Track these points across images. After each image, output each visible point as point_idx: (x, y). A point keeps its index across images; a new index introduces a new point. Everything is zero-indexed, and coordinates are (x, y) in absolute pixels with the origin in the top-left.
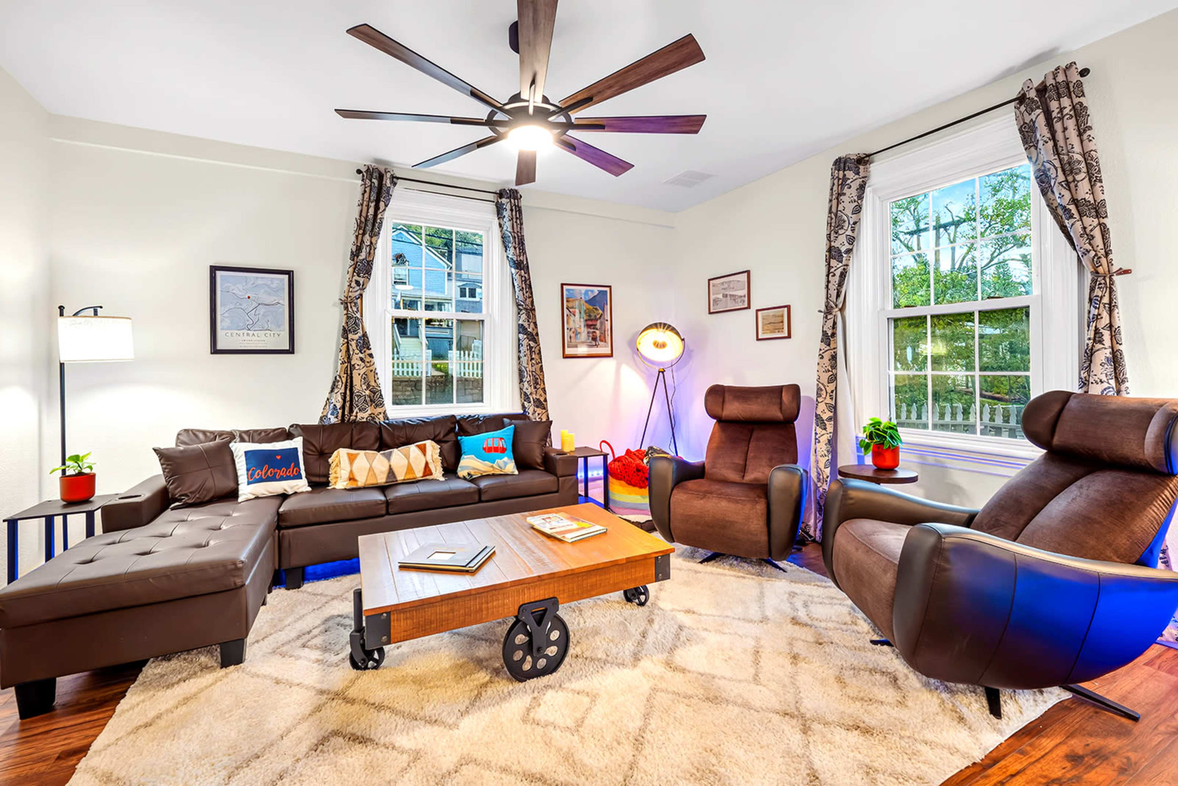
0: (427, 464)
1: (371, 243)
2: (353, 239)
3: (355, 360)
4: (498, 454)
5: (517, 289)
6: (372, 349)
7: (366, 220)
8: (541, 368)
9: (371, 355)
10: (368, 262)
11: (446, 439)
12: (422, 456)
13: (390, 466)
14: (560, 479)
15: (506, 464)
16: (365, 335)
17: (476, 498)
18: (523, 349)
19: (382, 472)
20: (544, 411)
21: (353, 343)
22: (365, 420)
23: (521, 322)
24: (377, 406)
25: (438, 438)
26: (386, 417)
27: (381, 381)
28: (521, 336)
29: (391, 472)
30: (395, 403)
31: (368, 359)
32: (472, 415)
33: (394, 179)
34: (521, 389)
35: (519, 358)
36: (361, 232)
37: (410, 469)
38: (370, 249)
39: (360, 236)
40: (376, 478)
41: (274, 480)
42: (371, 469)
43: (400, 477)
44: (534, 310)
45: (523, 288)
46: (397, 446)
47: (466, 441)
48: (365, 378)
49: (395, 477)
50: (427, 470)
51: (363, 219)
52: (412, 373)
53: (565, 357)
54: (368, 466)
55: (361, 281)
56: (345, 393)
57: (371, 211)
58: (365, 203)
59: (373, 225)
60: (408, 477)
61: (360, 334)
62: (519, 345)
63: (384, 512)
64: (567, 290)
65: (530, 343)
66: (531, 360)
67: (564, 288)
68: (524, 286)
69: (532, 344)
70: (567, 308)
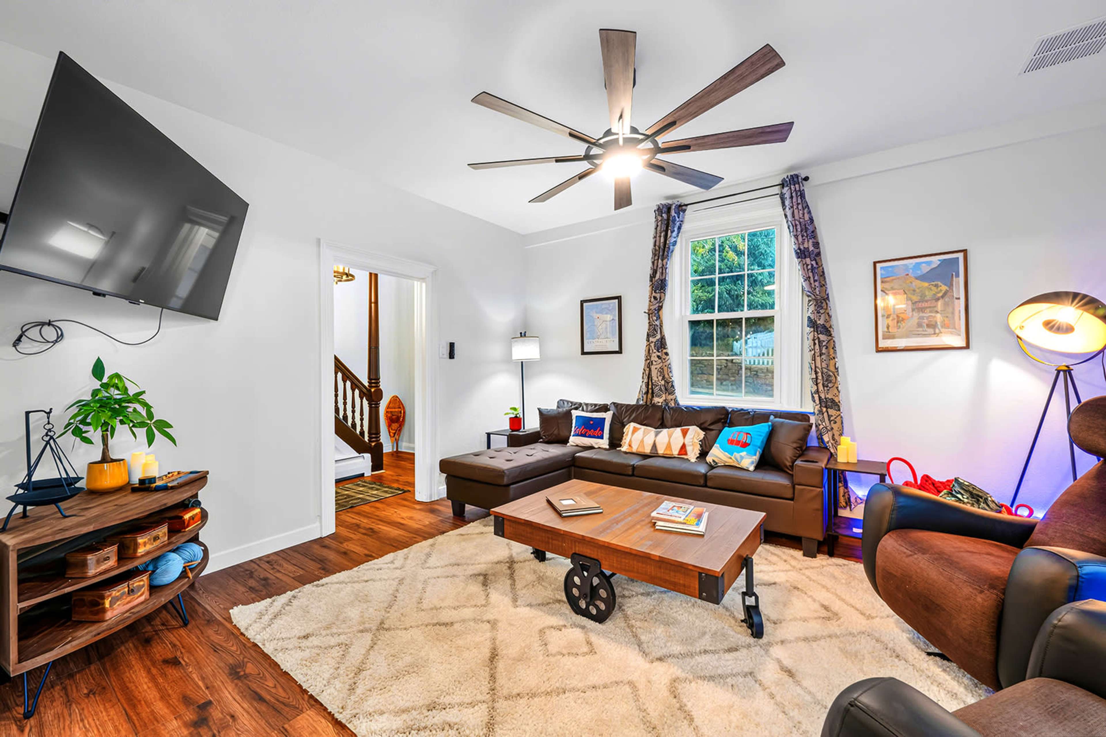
0: (684, 445)
1: (663, 265)
2: (650, 264)
3: (654, 358)
6: (669, 348)
7: (659, 248)
8: (834, 364)
9: (667, 354)
10: (662, 280)
11: (711, 427)
12: (682, 438)
13: (655, 441)
14: (796, 487)
15: (743, 458)
16: (663, 338)
17: (702, 482)
19: (649, 445)
20: (838, 413)
21: (652, 345)
22: (660, 404)
23: (809, 315)
24: (670, 393)
25: (703, 426)
26: (677, 403)
28: (808, 329)
29: (654, 446)
31: (664, 356)
32: (745, 409)
33: (680, 208)
36: (656, 258)
37: (669, 446)
38: (663, 270)
39: (656, 262)
40: (644, 449)
41: (584, 436)
42: (643, 441)
43: (661, 451)
44: (828, 301)
45: (810, 278)
46: (666, 428)
47: (722, 433)
48: (661, 371)
49: (656, 450)
50: (683, 449)
51: (657, 248)
53: (878, 350)
54: (642, 438)
55: (658, 296)
56: (648, 383)
57: (662, 239)
58: (658, 235)
59: (664, 251)
60: (665, 453)
61: (658, 336)
63: (630, 473)
64: (881, 268)
65: (820, 336)
66: (821, 355)
67: (878, 266)
68: (811, 274)
69: (822, 337)
70: (882, 291)
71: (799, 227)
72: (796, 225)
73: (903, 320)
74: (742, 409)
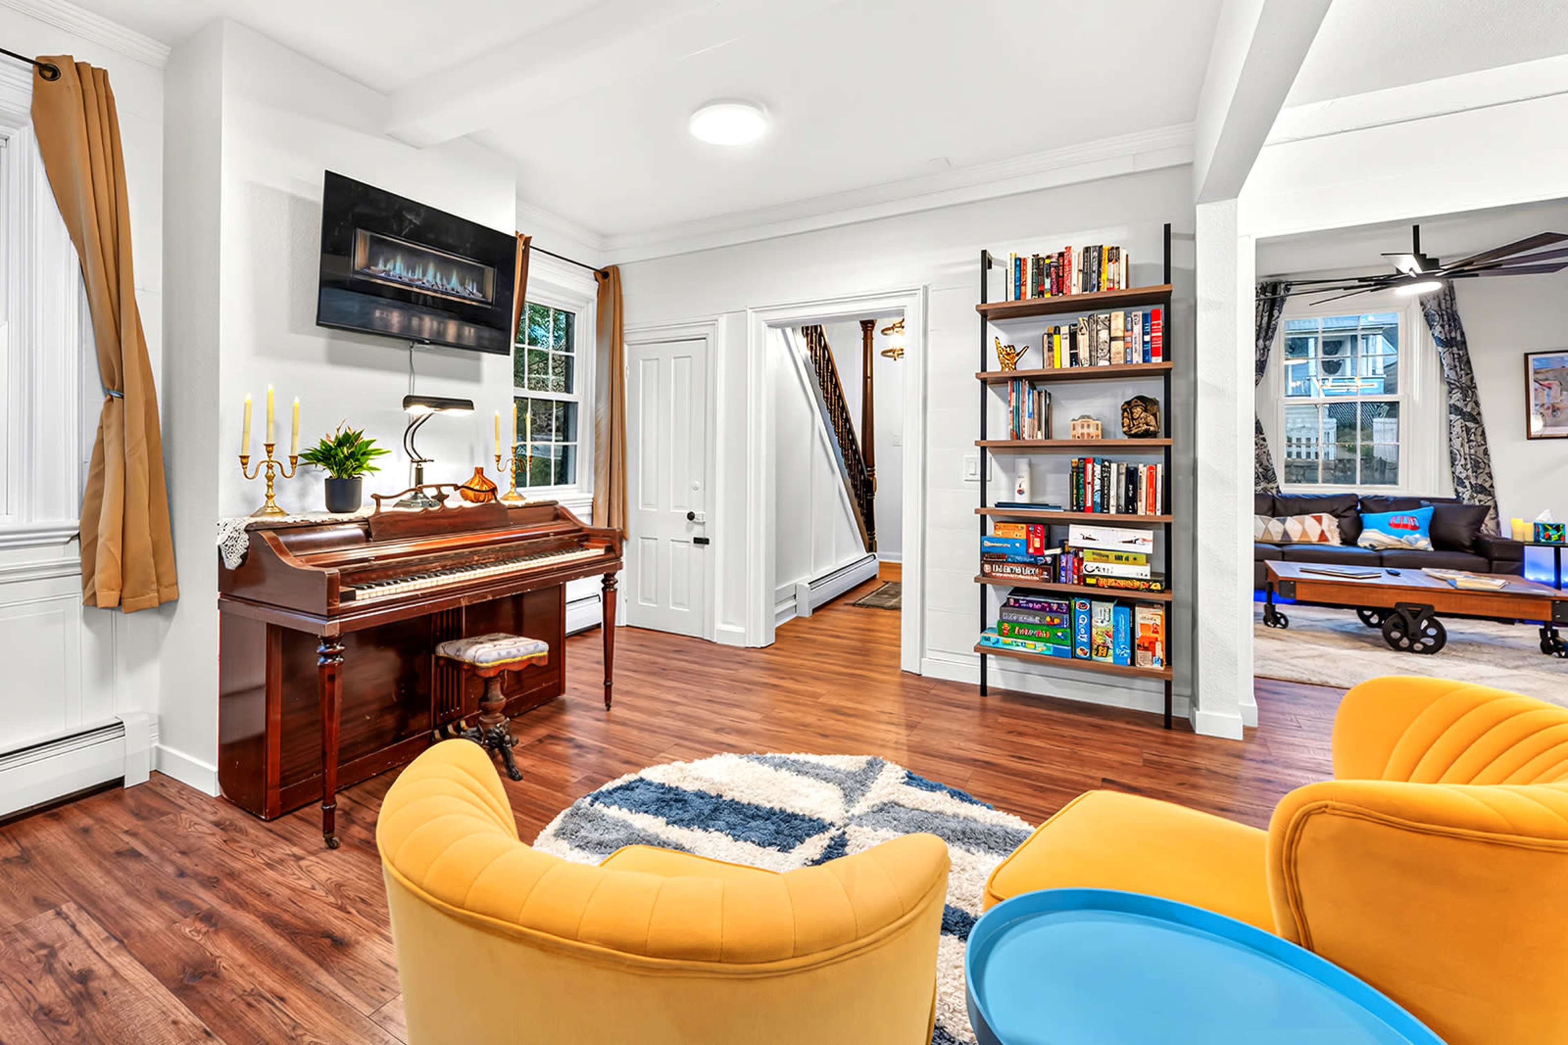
0: (1323, 532)
1: (1265, 346)
4: (1408, 530)
5: (1446, 368)
6: (1266, 434)
7: (1261, 328)
8: (1486, 452)
9: (1264, 440)
10: (1262, 362)
11: (1346, 514)
12: (1319, 525)
13: (1285, 529)
14: (1495, 562)
15: (1417, 540)
18: (1457, 429)
19: (1278, 532)
20: (1490, 498)
23: (1452, 402)
24: (1269, 482)
25: (1335, 513)
26: (1279, 491)
27: (1274, 461)
28: (1453, 417)
29: (1285, 533)
30: (1287, 481)
32: (1380, 495)
33: (1288, 286)
34: (1453, 473)
35: (1451, 440)
37: (1305, 533)
38: (1264, 351)
40: (1272, 537)
42: (1267, 528)
43: (1295, 538)
44: (1475, 387)
45: (1455, 366)
46: (1291, 516)
47: (1368, 518)
48: (1258, 458)
49: (1290, 538)
50: (1323, 536)
52: (1308, 455)
53: (1530, 438)
54: (1264, 526)
57: (1265, 319)
58: (1259, 315)
59: (1267, 331)
60: (1303, 539)
62: (1451, 426)
64: (1534, 360)
65: (1467, 424)
66: (1468, 442)
67: (1531, 357)
68: (1457, 364)
69: (1470, 425)
70: (1535, 381)
71: (1445, 317)
72: (1442, 315)
73: (1558, 409)
74: (1376, 496)
